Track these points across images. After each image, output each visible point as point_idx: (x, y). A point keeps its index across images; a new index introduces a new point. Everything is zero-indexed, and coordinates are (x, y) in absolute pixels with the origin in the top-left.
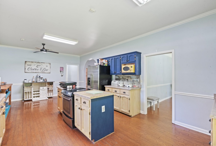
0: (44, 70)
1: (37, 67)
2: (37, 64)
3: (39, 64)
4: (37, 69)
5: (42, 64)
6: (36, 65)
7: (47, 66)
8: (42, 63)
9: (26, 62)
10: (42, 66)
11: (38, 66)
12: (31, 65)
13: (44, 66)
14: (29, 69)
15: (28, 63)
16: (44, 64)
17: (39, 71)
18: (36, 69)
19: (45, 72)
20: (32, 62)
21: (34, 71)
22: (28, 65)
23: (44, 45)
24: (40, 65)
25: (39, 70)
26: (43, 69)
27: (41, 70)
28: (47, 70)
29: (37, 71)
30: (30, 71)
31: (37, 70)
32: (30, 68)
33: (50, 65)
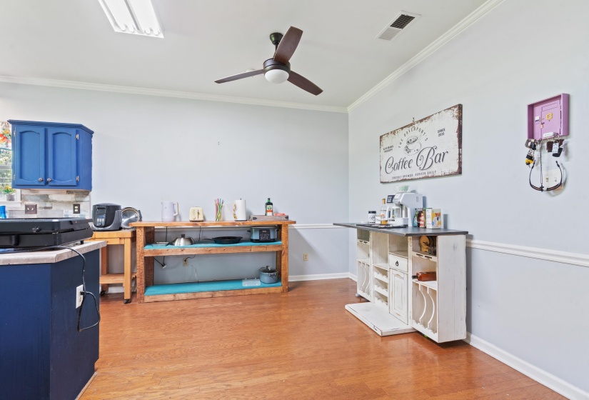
0: (429, 162)
1: (407, 148)
2: (407, 137)
3: (413, 134)
4: (409, 158)
5: (422, 125)
6: (404, 143)
7: (441, 132)
8: (421, 121)
9: (381, 138)
10: (423, 140)
11: (410, 147)
12: (391, 148)
13: (428, 136)
14: (387, 169)
15: (386, 143)
16: (429, 121)
17: (414, 169)
18: (404, 164)
19: (438, 169)
20: (394, 132)
21: (401, 173)
22: (386, 150)
24: (417, 133)
25: (413, 164)
26: (425, 153)
27: (419, 162)
28: (442, 157)
29: (407, 172)
30: (391, 175)
31: (407, 165)
32: (391, 161)
33: (460, 118)
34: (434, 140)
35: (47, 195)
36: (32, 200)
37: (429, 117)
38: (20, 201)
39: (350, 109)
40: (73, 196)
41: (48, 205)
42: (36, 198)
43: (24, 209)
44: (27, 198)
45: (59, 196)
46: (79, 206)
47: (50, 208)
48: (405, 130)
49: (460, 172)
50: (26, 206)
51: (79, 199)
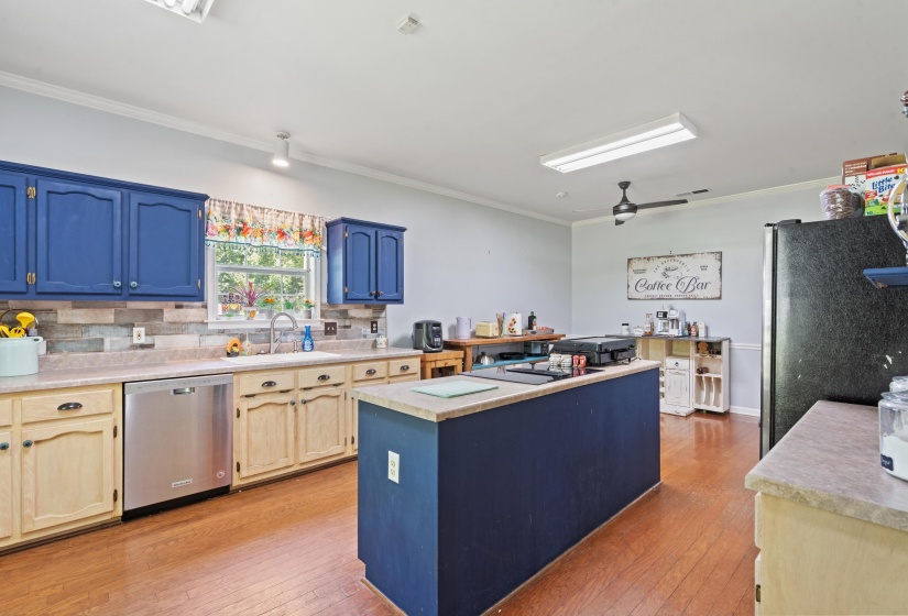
0: (691, 288)
1: (664, 274)
2: (665, 265)
3: (671, 264)
4: (666, 282)
5: (684, 259)
6: (662, 270)
7: (704, 268)
8: (682, 256)
9: (629, 260)
10: (684, 270)
11: (668, 273)
12: (644, 271)
13: (689, 268)
14: (638, 288)
15: (636, 265)
16: (690, 258)
17: (673, 292)
18: (661, 286)
19: (699, 293)
20: (649, 259)
21: (656, 293)
22: (636, 272)
23: (625, 185)
24: (677, 264)
25: (673, 288)
26: (686, 281)
27: (679, 286)
28: (704, 286)
29: (664, 293)
30: (643, 293)
31: (664, 287)
32: (643, 282)
33: (721, 260)
34: (696, 272)
35: (347, 311)
36: (332, 318)
37: (691, 255)
38: (319, 318)
39: (574, 225)
40: (371, 311)
41: (347, 323)
42: (336, 314)
43: (323, 329)
44: (327, 314)
45: (358, 311)
46: (376, 323)
47: (349, 327)
48: (662, 260)
49: (720, 298)
50: (327, 325)
51: (376, 315)
